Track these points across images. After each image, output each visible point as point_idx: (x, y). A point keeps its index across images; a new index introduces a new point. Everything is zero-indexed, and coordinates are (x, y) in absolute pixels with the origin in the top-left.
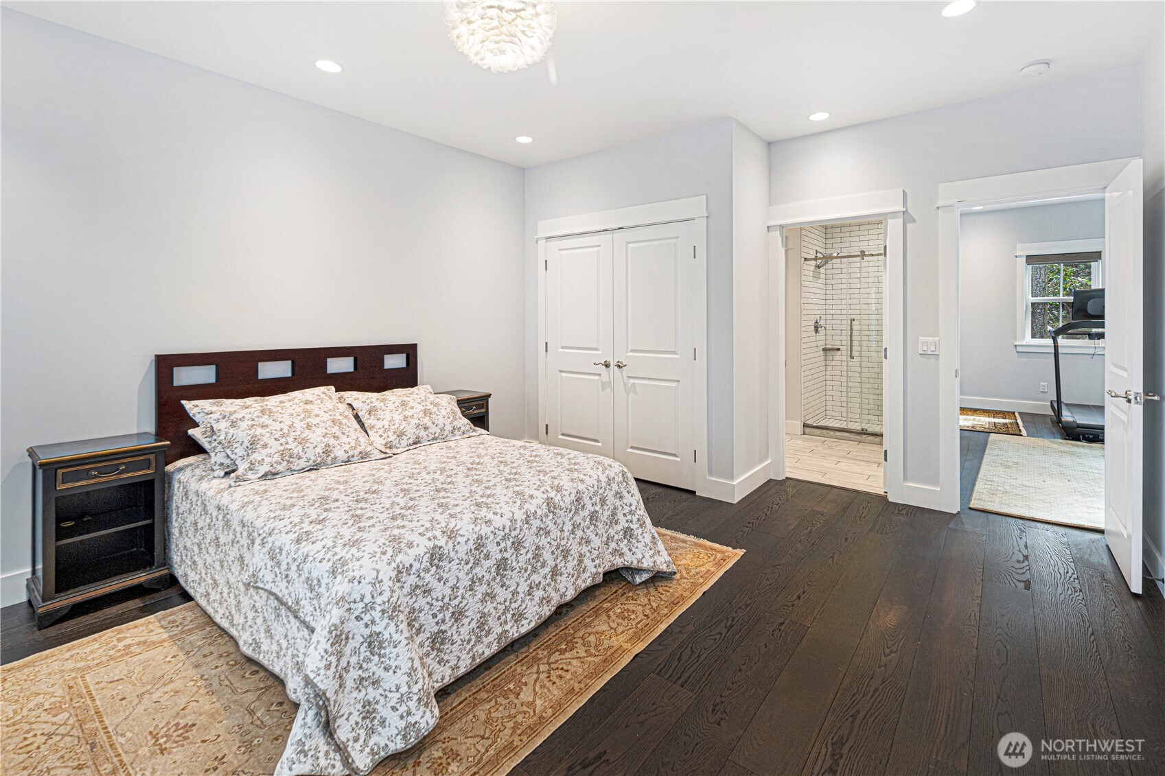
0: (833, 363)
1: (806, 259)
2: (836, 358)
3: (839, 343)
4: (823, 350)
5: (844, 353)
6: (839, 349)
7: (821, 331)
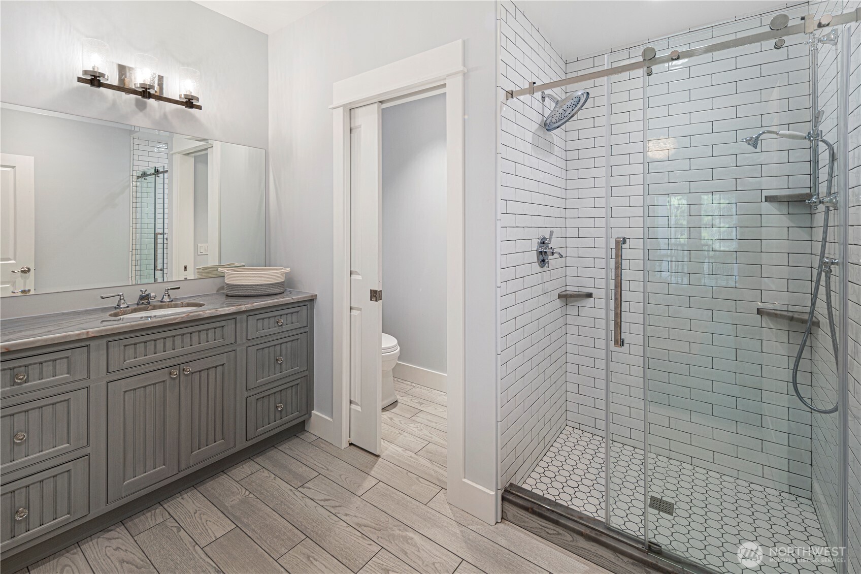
0: (580, 320)
1: (511, 94)
2: (585, 312)
3: (590, 282)
4: (560, 296)
5: (601, 303)
6: (590, 295)
7: (553, 261)
